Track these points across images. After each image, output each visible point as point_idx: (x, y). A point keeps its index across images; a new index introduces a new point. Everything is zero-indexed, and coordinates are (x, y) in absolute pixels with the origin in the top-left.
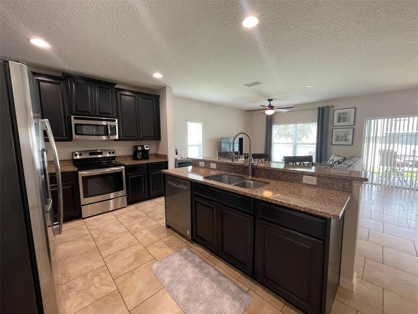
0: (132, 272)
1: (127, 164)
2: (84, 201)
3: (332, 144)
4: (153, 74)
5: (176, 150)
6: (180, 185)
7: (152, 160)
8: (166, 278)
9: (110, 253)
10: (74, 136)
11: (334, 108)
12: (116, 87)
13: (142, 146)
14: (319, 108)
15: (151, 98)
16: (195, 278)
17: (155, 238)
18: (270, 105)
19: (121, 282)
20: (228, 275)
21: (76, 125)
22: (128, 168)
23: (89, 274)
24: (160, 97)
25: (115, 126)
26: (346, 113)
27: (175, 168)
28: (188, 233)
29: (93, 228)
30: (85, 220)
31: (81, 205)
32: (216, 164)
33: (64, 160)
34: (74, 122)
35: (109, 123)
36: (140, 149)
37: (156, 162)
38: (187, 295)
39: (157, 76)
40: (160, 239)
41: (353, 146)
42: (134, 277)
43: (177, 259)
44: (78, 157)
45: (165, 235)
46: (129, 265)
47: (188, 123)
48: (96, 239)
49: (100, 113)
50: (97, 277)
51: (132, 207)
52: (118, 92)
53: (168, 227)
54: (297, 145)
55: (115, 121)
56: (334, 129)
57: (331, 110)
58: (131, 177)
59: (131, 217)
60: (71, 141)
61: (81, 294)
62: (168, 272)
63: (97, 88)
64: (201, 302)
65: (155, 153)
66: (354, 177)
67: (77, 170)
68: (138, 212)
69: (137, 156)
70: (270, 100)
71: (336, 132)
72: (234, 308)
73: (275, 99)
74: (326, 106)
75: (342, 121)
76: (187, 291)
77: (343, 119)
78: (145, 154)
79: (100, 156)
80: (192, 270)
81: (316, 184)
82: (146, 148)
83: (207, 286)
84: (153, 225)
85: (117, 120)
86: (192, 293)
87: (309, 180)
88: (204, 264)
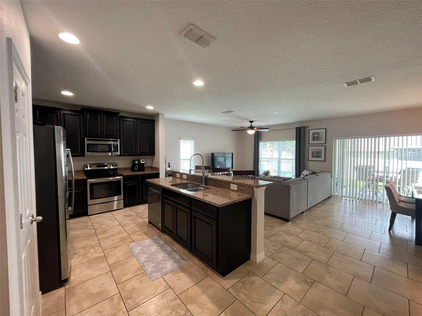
0: (116, 247)
1: (125, 174)
2: (90, 202)
3: (309, 160)
4: (146, 107)
5: (169, 164)
6: (156, 190)
7: (147, 172)
8: (136, 251)
9: (104, 237)
10: (87, 153)
11: (310, 128)
12: (119, 115)
13: (139, 161)
14: (297, 128)
15: (148, 122)
16: (155, 252)
17: (138, 230)
18: (251, 125)
19: (108, 252)
20: (178, 251)
21: (88, 145)
22: (125, 178)
23: (88, 247)
24: (155, 121)
25: (117, 145)
26: (319, 133)
27: (166, 177)
28: (160, 225)
29: (95, 222)
30: (90, 217)
31: (88, 204)
32: (187, 176)
33: (78, 171)
34: (87, 142)
35: (112, 143)
36: (137, 162)
37: (149, 173)
38: (146, 259)
39: (150, 108)
40: (141, 230)
41: (325, 162)
42: (116, 250)
43: (148, 241)
44: (89, 168)
45: (146, 228)
46: (115, 244)
47: (181, 141)
48: (96, 228)
49: (106, 135)
50: (93, 249)
51: (128, 209)
52: (121, 119)
53: (150, 223)
54: (282, 160)
55: (117, 141)
56: (310, 146)
57: (307, 129)
58: (128, 185)
59: (125, 216)
60: (84, 156)
61: (81, 257)
62: (139, 248)
63: (105, 117)
65: (151, 166)
66: (252, 185)
67: (86, 178)
68: (131, 213)
69: (135, 168)
70: (251, 122)
71: (311, 149)
72: (173, 266)
73: (255, 121)
74: (302, 127)
75: (316, 140)
76: (147, 257)
77: (316, 138)
78: (142, 167)
79: (106, 168)
80: (155, 247)
81: (237, 190)
82: (142, 161)
83: (161, 256)
84: (139, 221)
85: (119, 140)
86: (150, 258)
87: (234, 187)
88: (165, 245)
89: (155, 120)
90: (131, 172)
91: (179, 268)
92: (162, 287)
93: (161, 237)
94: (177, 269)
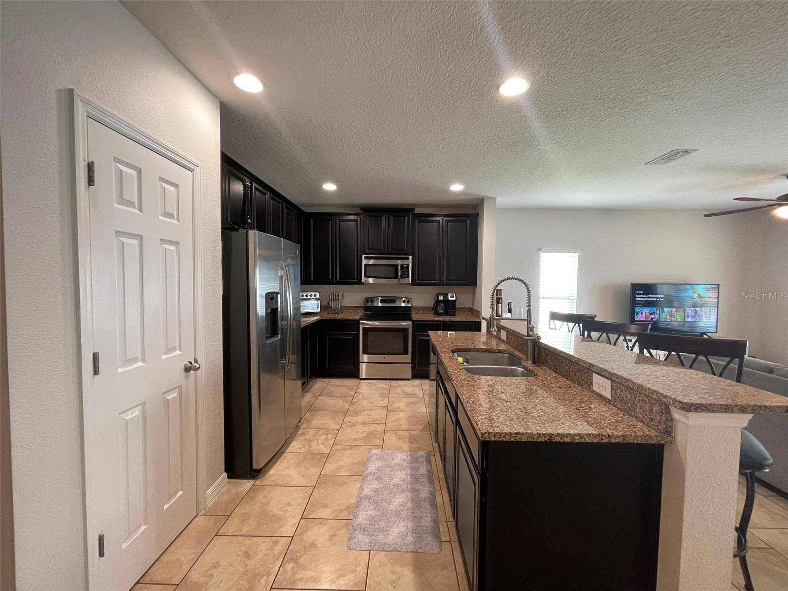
0: (351, 447)
1: (417, 319)
2: (362, 358)
4: (450, 187)
5: (509, 304)
8: (371, 468)
9: (352, 421)
10: (364, 279)
12: (414, 212)
13: (446, 295)
15: (464, 219)
16: (397, 486)
17: (406, 427)
19: (336, 450)
21: (366, 266)
22: (417, 324)
23: (322, 430)
24: (479, 216)
25: (408, 266)
29: (360, 391)
30: (361, 381)
31: (360, 361)
32: (507, 334)
33: (357, 307)
34: (364, 262)
35: (399, 262)
36: (441, 298)
38: (372, 494)
39: (457, 188)
40: (409, 430)
42: (348, 452)
43: (401, 457)
44: (369, 304)
46: (355, 439)
47: (543, 254)
48: (353, 403)
50: (325, 436)
51: (418, 382)
52: (416, 219)
55: (408, 259)
58: (420, 338)
59: (404, 393)
60: (361, 284)
61: (305, 442)
62: (379, 464)
63: (392, 218)
64: (377, 508)
65: (470, 307)
66: (662, 394)
67: (361, 318)
68: (417, 391)
69: (438, 309)
72: (402, 538)
76: (376, 491)
78: (451, 308)
79: (393, 305)
80: (404, 476)
81: (609, 397)
82: (450, 297)
83: (400, 500)
84: (419, 410)
85: (410, 257)
86: (378, 495)
87: (602, 386)
88: (424, 480)
89: (478, 214)
90: (434, 315)
91: (412, 552)
92: (352, 576)
93: (433, 459)
94: (408, 552)
